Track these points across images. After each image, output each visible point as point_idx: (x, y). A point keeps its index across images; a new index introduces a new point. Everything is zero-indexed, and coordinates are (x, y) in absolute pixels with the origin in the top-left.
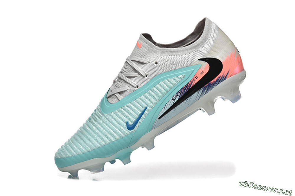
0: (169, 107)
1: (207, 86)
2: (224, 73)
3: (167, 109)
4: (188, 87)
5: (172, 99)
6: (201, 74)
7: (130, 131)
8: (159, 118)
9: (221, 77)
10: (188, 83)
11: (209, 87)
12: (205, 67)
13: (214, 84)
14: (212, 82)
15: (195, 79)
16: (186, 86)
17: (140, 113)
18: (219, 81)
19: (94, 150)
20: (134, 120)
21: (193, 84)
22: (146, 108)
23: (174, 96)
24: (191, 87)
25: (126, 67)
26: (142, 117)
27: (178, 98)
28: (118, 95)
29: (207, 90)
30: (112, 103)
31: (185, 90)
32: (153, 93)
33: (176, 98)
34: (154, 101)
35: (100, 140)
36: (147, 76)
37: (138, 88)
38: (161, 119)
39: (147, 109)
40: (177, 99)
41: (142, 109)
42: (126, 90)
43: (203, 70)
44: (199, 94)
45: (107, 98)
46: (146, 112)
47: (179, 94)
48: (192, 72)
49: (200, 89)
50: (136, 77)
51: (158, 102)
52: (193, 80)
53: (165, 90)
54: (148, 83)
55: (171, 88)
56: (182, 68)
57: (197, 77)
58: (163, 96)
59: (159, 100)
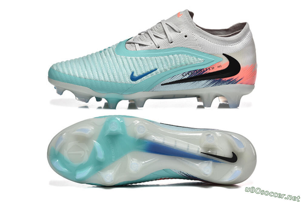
0: (176, 80)
1: (218, 80)
2: (238, 77)
3: (173, 81)
4: (202, 72)
5: (182, 75)
6: (219, 67)
7: (131, 81)
8: (162, 85)
9: (233, 80)
10: (203, 69)
11: (219, 83)
12: (225, 63)
13: (224, 82)
14: (224, 79)
15: (211, 68)
16: (200, 70)
17: (149, 70)
18: (230, 82)
19: (90, 79)
20: (140, 73)
21: (207, 72)
22: (156, 69)
23: (185, 73)
24: (203, 74)
25: (157, 26)
26: (149, 75)
27: (188, 76)
28: (137, 45)
29: (216, 84)
30: (128, 49)
31: (197, 73)
32: (168, 60)
33: (186, 75)
34: (166, 68)
35: (101, 75)
36: (171, 43)
37: (159, 48)
38: (162, 86)
39: (157, 71)
40: (186, 77)
41: (152, 68)
42: (147, 45)
43: (222, 65)
44: (207, 83)
45: (126, 43)
46: (154, 73)
47: (190, 74)
48: (212, 62)
49: (211, 80)
50: (162, 39)
51: (169, 70)
52: (209, 68)
53: (180, 63)
54: (170, 49)
55: (187, 65)
56: (205, 53)
57: (214, 68)
58: (176, 68)
59: (171, 69)
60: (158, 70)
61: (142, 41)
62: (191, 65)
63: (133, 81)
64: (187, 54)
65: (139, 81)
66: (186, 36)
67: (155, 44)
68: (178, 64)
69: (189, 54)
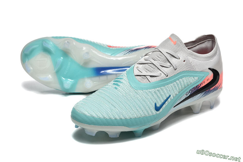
0: (183, 99)
1: (208, 91)
2: (218, 84)
5: (186, 94)
6: (207, 80)
7: (156, 112)
8: (174, 107)
9: (216, 87)
10: (198, 85)
11: (208, 93)
12: (210, 76)
13: (211, 91)
14: (211, 89)
15: (203, 83)
16: (197, 87)
17: (166, 98)
18: (214, 90)
20: (161, 103)
21: (201, 86)
22: (170, 96)
23: (187, 92)
27: (189, 94)
29: (206, 94)
31: (195, 90)
33: (188, 94)
34: (176, 92)
36: (176, 70)
37: (168, 77)
38: (174, 108)
40: (188, 95)
41: (168, 96)
42: (158, 76)
43: (209, 78)
44: (201, 95)
45: (135, 76)
46: (169, 99)
47: (191, 92)
48: (203, 77)
50: (168, 68)
51: (178, 93)
52: (202, 83)
53: (184, 85)
54: (175, 76)
55: (188, 85)
56: (198, 71)
57: (205, 82)
58: (182, 90)
59: (179, 92)
60: (171, 96)
61: (151, 72)
62: (191, 85)
63: (157, 111)
64: (187, 76)
65: (161, 110)
66: (184, 61)
67: (164, 73)
68: (183, 86)
69: (189, 75)
